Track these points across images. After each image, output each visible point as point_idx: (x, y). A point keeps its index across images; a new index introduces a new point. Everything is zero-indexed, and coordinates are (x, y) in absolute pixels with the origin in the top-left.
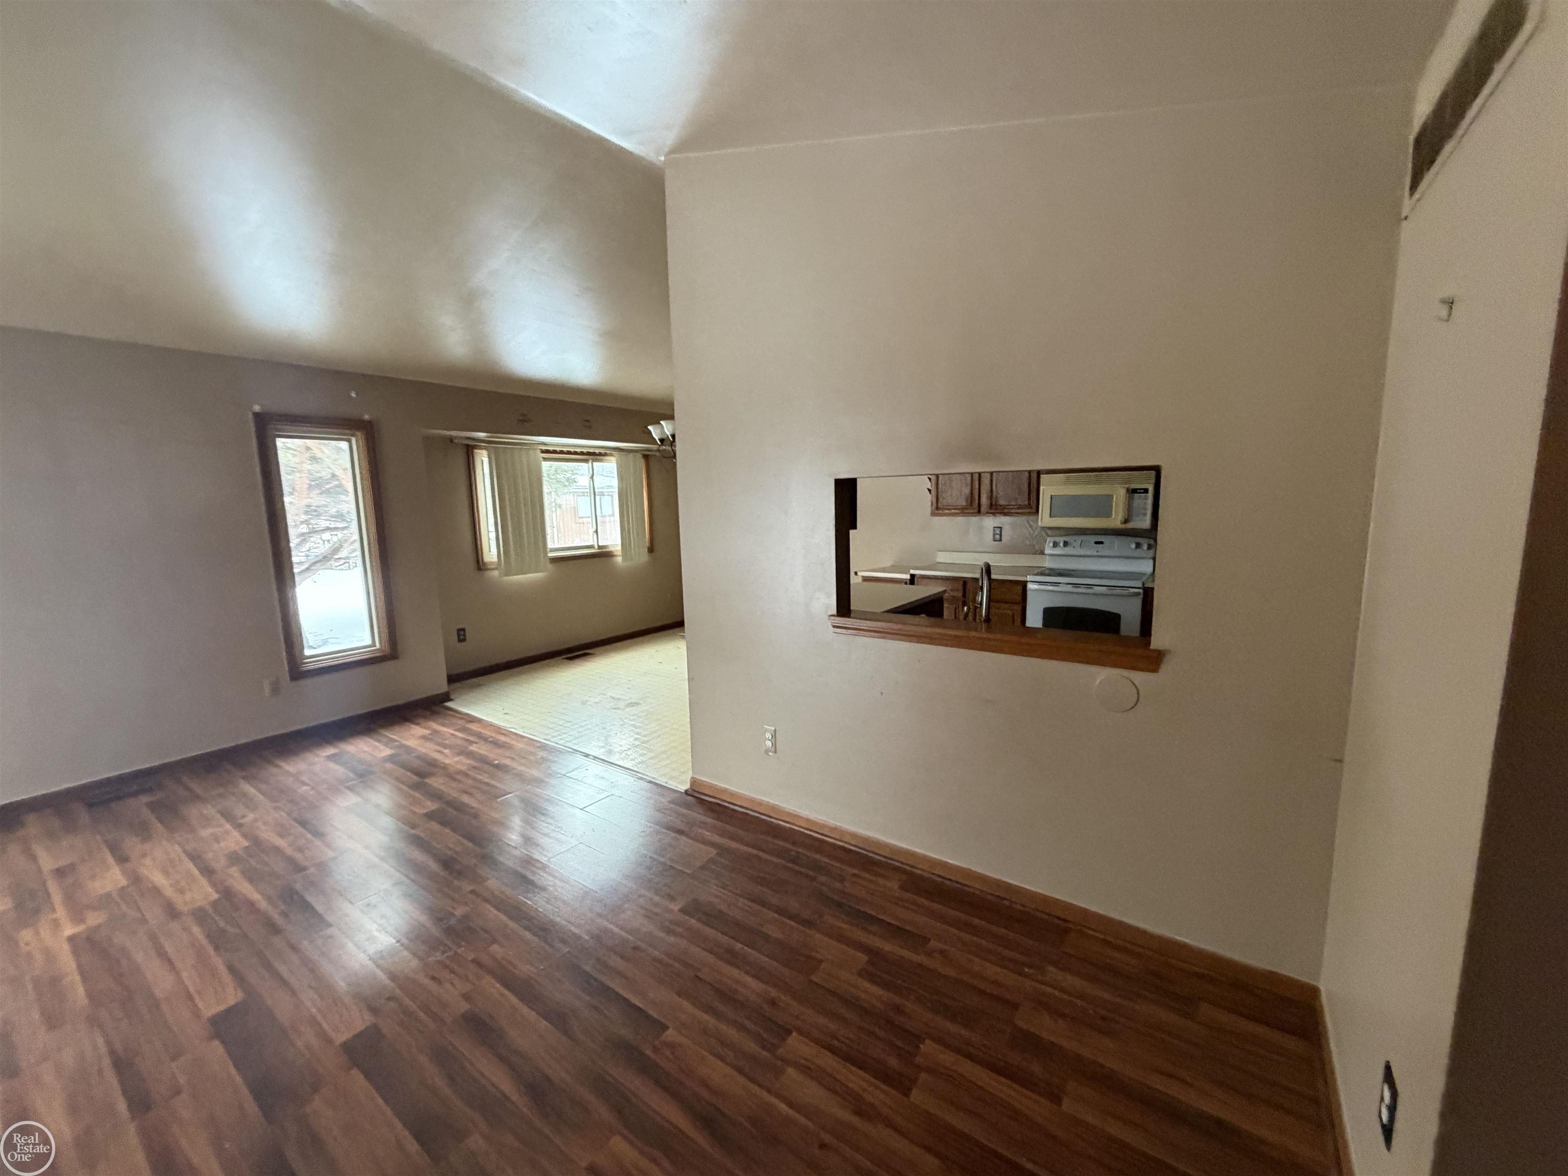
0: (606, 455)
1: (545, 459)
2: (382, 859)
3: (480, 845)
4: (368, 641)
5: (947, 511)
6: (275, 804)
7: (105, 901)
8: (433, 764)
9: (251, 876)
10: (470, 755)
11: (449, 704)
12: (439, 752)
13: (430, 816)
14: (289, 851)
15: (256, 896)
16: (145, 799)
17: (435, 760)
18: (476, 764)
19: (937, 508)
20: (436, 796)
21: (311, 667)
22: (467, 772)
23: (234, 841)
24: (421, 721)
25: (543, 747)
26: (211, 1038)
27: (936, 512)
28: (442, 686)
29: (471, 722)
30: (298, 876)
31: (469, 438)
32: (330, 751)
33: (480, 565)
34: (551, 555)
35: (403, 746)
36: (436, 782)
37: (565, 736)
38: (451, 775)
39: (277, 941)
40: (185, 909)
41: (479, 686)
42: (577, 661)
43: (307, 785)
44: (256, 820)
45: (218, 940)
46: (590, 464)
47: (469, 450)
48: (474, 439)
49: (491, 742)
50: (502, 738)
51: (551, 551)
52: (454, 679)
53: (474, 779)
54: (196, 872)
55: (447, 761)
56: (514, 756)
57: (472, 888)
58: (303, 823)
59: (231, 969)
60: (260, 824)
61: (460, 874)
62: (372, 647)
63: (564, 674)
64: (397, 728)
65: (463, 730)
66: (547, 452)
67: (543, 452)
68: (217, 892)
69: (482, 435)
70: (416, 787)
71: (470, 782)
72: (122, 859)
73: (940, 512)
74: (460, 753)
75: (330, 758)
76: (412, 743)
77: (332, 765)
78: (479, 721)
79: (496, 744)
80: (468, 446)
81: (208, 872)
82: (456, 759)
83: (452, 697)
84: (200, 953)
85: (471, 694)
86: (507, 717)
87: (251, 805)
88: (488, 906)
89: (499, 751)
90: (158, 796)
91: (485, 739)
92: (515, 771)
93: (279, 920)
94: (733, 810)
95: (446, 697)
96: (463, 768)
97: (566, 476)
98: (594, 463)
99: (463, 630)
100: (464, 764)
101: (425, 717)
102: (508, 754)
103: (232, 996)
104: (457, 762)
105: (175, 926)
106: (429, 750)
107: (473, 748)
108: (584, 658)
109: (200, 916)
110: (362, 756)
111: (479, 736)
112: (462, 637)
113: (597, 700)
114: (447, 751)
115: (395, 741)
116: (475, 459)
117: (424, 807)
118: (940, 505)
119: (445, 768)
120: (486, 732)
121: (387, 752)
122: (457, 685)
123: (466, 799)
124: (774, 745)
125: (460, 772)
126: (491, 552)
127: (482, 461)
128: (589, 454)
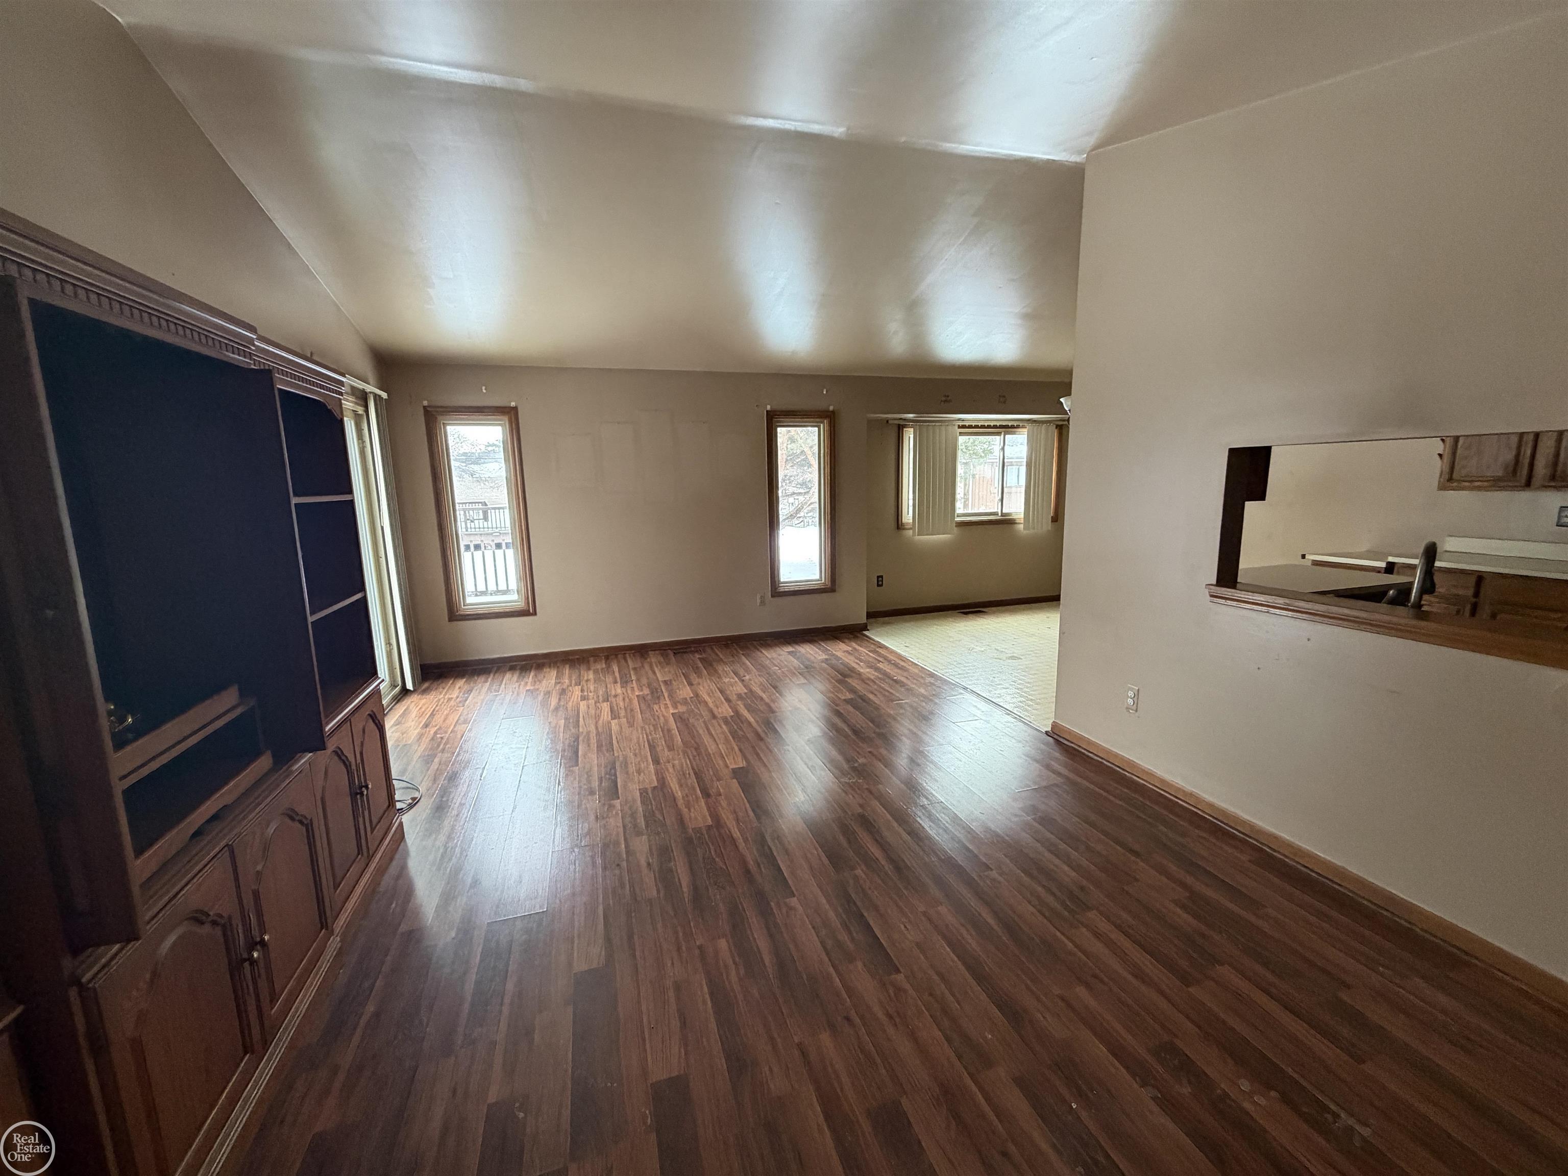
0: (1018, 427)
1: (961, 434)
2: (817, 718)
3: (878, 726)
4: (817, 577)
5: (1467, 484)
6: (760, 673)
7: (685, 702)
8: (852, 670)
9: (748, 708)
10: (877, 669)
11: (866, 633)
12: (857, 663)
13: (847, 701)
14: (767, 700)
15: (752, 720)
16: (697, 656)
17: (853, 668)
18: (880, 676)
19: (1450, 479)
20: (853, 690)
21: (782, 590)
22: (875, 680)
23: (740, 689)
24: (846, 641)
25: (932, 675)
26: (733, 778)
27: (1449, 484)
28: (864, 620)
29: (880, 647)
30: (771, 715)
31: (901, 419)
32: (790, 649)
33: (899, 525)
34: (958, 519)
35: (834, 655)
36: (854, 682)
37: (950, 670)
38: (864, 680)
39: (761, 744)
40: (719, 716)
41: (888, 623)
42: (970, 616)
43: (777, 666)
44: (750, 680)
45: (734, 734)
46: (1002, 436)
47: (900, 428)
48: (905, 420)
49: (893, 664)
50: (902, 663)
51: (958, 516)
52: (871, 615)
53: (880, 686)
54: (723, 699)
55: (862, 671)
56: (909, 677)
57: (869, 750)
58: (775, 687)
59: (740, 750)
60: (752, 682)
61: (864, 740)
62: (819, 581)
63: (957, 625)
64: (829, 643)
65: (874, 652)
66: (964, 427)
67: (959, 427)
68: (733, 712)
69: (911, 416)
70: (839, 681)
71: (876, 687)
72: (690, 684)
73: (1455, 484)
74: (871, 667)
75: (789, 653)
76: (839, 654)
77: (791, 658)
78: (887, 648)
79: (896, 665)
80: (899, 425)
81: (728, 700)
82: (868, 670)
83: (868, 628)
84: (726, 739)
85: (883, 628)
86: (908, 649)
87: (748, 671)
88: (879, 763)
89: (899, 671)
90: (704, 656)
91: (889, 661)
92: (907, 687)
93: (763, 735)
94: (1088, 756)
95: (865, 627)
96: (872, 677)
97: (982, 447)
98: (1007, 436)
99: (882, 577)
100: (873, 675)
101: (849, 639)
102: (905, 674)
103: (742, 764)
104: (868, 672)
105: (714, 721)
106: (851, 661)
107: (880, 665)
108: (978, 614)
109: (726, 721)
110: (809, 656)
111: (886, 658)
112: (880, 583)
113: (983, 649)
114: (861, 664)
115: (829, 650)
116: (904, 438)
117: (845, 696)
118: (1455, 476)
119: (860, 674)
120: (891, 657)
121: (824, 657)
122: (873, 620)
123: (871, 696)
124: (1136, 703)
125: (869, 679)
126: (908, 515)
127: (909, 437)
128: (1001, 427)
